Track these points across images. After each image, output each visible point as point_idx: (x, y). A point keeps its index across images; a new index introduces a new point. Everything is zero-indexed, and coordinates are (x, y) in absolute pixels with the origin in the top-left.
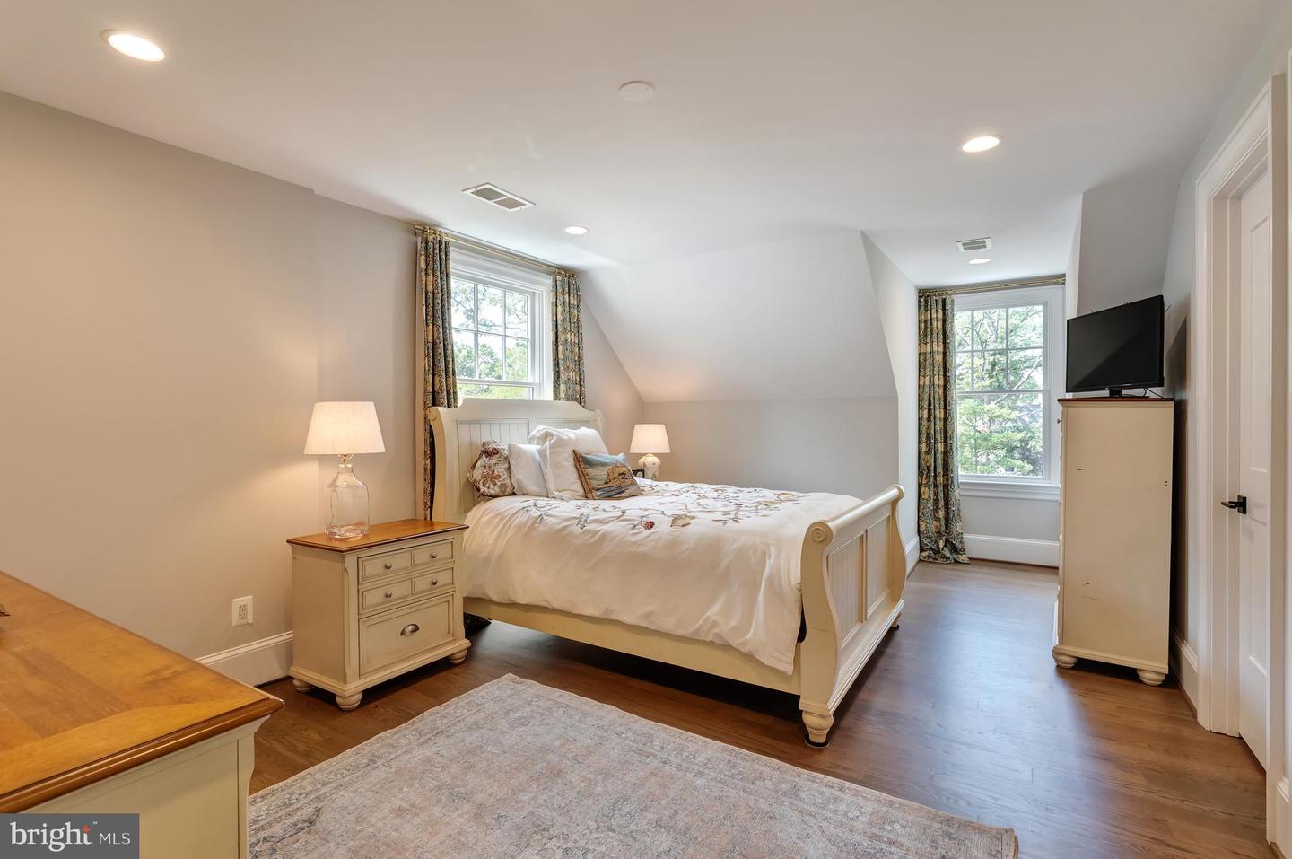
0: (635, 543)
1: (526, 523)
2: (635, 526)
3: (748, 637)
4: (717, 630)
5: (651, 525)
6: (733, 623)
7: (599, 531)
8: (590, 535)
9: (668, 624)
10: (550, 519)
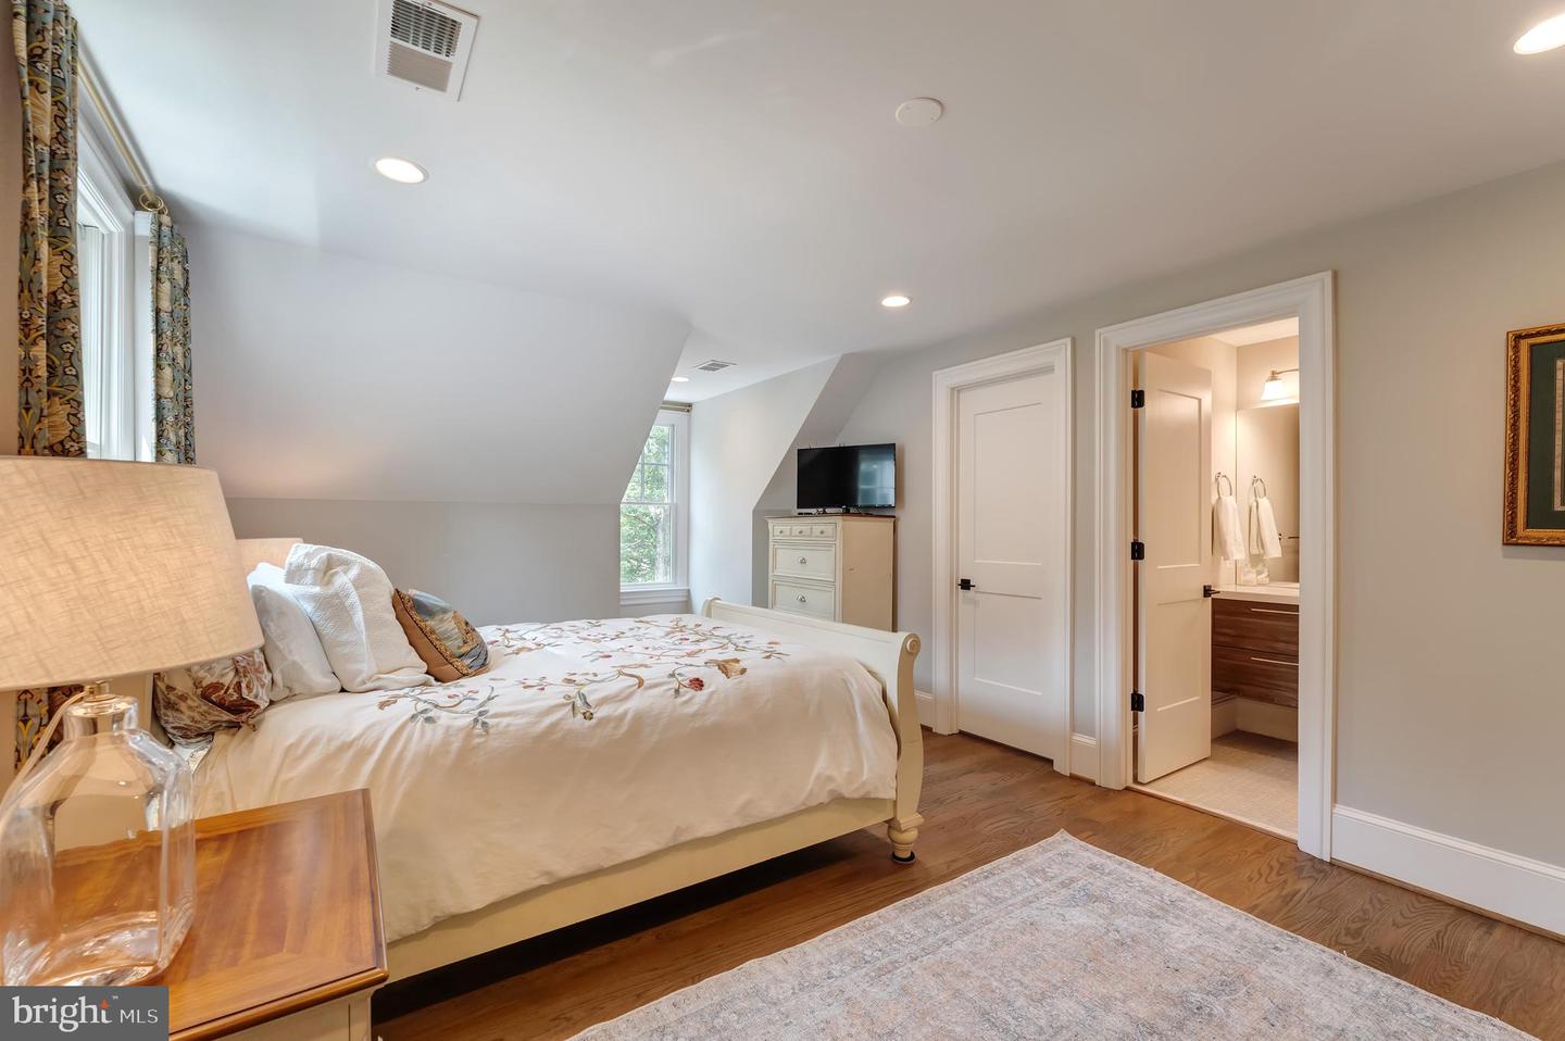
0: (694, 715)
1: (446, 743)
2: (677, 691)
3: (865, 778)
4: (831, 786)
5: (698, 684)
6: (846, 770)
7: (625, 713)
8: (612, 725)
9: (769, 808)
10: (505, 721)
